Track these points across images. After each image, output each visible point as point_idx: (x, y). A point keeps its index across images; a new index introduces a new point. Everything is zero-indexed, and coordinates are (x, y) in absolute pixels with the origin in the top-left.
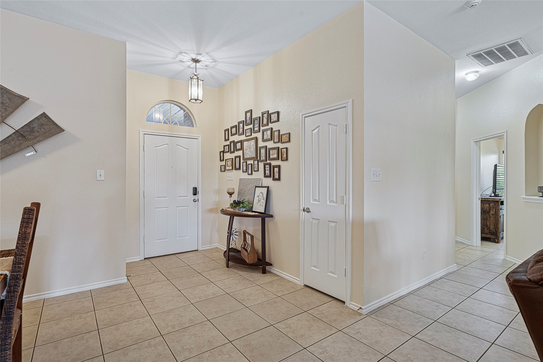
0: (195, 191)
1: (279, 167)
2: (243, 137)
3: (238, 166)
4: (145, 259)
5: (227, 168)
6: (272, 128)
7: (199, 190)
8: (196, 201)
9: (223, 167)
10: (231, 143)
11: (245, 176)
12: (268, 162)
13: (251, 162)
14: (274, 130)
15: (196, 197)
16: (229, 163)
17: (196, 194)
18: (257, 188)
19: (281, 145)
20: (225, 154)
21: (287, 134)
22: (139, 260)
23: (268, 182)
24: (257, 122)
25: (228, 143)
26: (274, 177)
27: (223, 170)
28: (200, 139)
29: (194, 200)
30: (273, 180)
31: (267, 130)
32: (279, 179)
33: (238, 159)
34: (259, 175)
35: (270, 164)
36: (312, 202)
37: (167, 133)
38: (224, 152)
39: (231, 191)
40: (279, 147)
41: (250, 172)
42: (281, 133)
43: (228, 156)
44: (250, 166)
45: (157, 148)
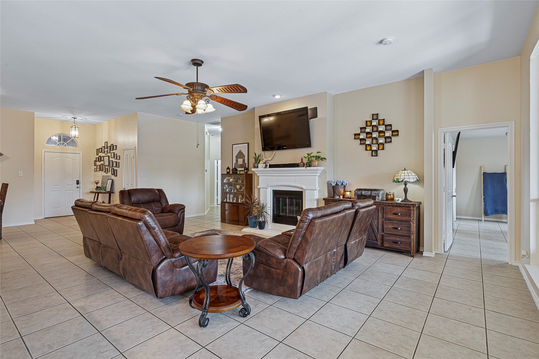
0: (78, 182)
1: (116, 170)
2: (104, 155)
3: (102, 169)
4: (45, 218)
5: (98, 170)
6: (114, 152)
7: (81, 181)
8: (78, 188)
9: (96, 169)
10: (99, 156)
11: (105, 174)
12: (113, 168)
13: (107, 167)
14: (115, 153)
15: (78, 186)
16: (98, 167)
17: (79, 184)
18: (108, 180)
19: (118, 161)
20: (97, 162)
21: (118, 156)
22: (41, 218)
23: (113, 177)
24: (109, 148)
25: (98, 156)
26: (115, 175)
27: (96, 171)
28: (81, 154)
29: (77, 187)
30: (114, 176)
31: (112, 153)
32: (116, 176)
33: (102, 165)
34: (110, 174)
35: (113, 169)
36: (126, 185)
37: (59, 151)
38: (96, 161)
39: (97, 182)
40: (116, 162)
41: (107, 173)
42: (117, 155)
43: (98, 163)
44: (106, 169)
45: (53, 159)
